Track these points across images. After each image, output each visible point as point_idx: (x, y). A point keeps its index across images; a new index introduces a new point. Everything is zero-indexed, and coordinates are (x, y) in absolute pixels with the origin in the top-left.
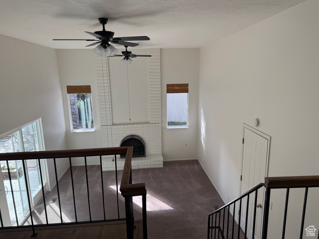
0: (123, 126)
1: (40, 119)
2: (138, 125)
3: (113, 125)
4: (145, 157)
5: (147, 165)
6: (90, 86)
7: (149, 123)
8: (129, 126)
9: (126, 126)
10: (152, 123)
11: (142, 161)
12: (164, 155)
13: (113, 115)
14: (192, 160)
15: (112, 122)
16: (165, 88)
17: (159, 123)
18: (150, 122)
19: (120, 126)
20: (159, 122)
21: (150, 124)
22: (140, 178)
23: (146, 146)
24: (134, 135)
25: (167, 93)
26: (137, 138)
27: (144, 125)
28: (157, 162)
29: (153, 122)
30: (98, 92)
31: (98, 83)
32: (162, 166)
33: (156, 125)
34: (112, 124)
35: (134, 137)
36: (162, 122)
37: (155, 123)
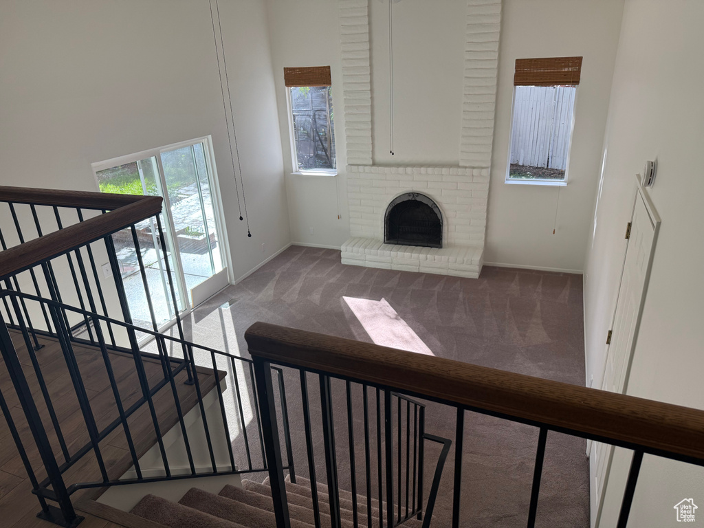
0: (394, 169)
1: (210, 137)
2: (430, 170)
3: (374, 164)
4: (441, 247)
5: (439, 268)
6: (329, 67)
7: (458, 166)
8: (409, 170)
9: (401, 170)
10: (466, 167)
11: (428, 256)
12: (488, 250)
13: (376, 142)
14: (565, 274)
15: (373, 159)
16: (511, 71)
17: (483, 168)
18: (461, 164)
19: (387, 169)
20: (484, 165)
21: (460, 170)
22: (410, 293)
23: (445, 223)
24: (418, 194)
25: (516, 84)
26: (425, 201)
27: (444, 170)
28: (463, 263)
29: (467, 165)
30: (345, 83)
31: (345, 59)
32: (476, 275)
33: (475, 172)
34: (371, 163)
35: (418, 199)
36: (492, 166)
37: (473, 168)
